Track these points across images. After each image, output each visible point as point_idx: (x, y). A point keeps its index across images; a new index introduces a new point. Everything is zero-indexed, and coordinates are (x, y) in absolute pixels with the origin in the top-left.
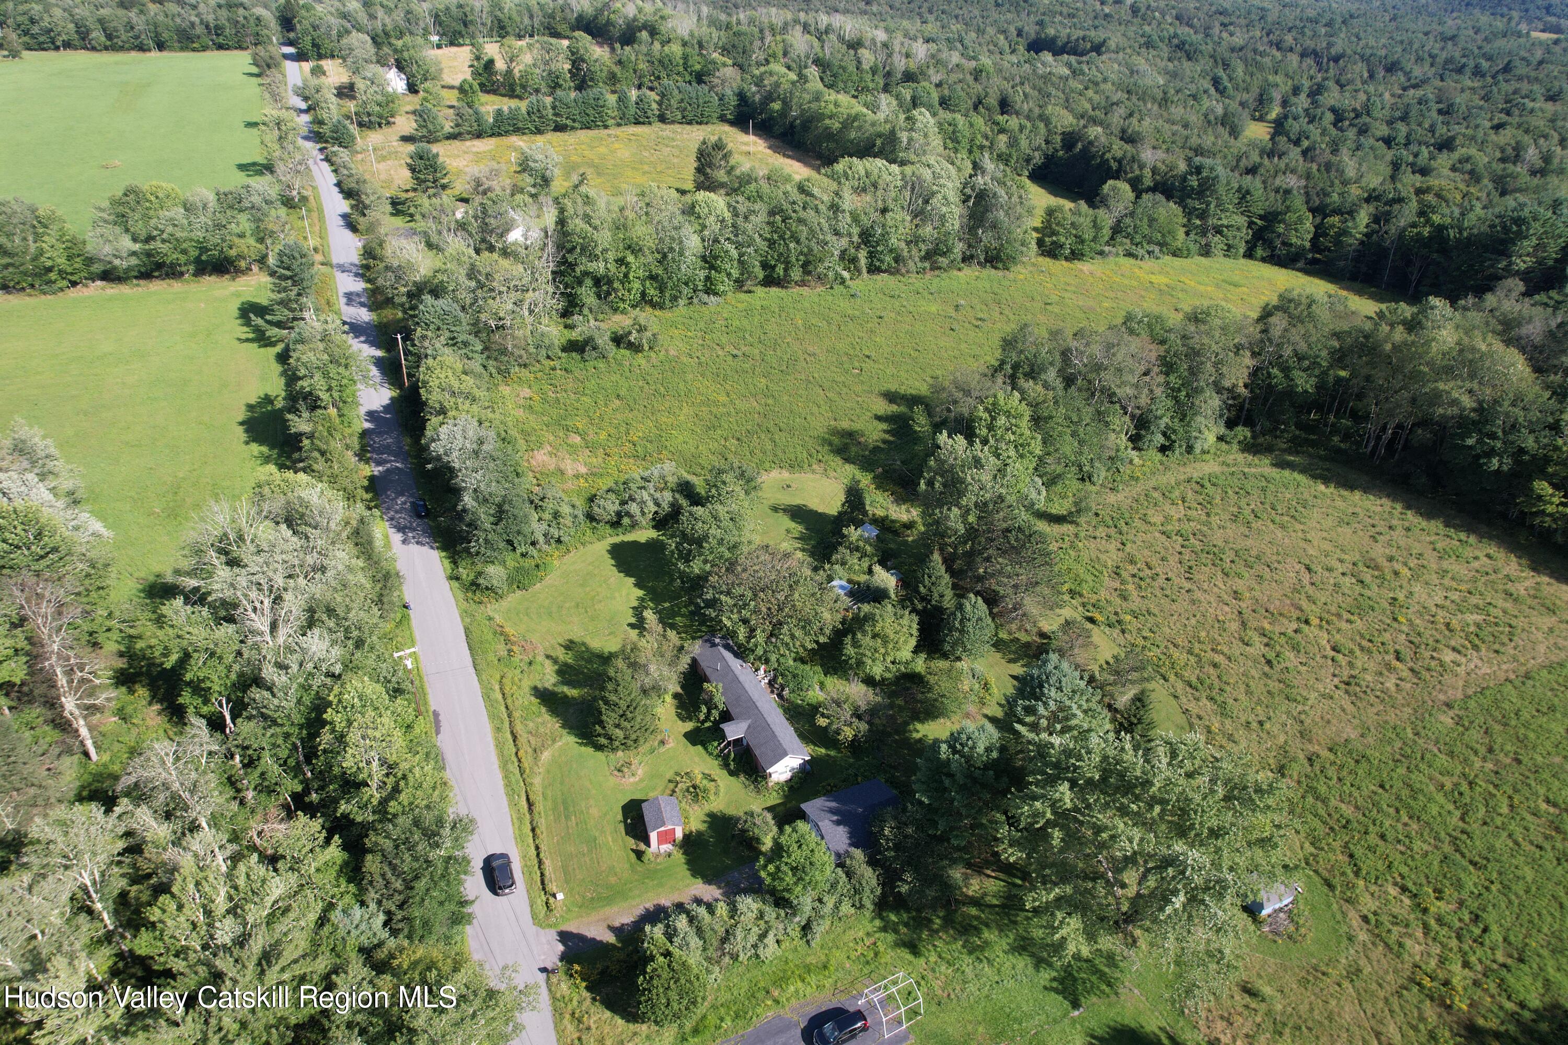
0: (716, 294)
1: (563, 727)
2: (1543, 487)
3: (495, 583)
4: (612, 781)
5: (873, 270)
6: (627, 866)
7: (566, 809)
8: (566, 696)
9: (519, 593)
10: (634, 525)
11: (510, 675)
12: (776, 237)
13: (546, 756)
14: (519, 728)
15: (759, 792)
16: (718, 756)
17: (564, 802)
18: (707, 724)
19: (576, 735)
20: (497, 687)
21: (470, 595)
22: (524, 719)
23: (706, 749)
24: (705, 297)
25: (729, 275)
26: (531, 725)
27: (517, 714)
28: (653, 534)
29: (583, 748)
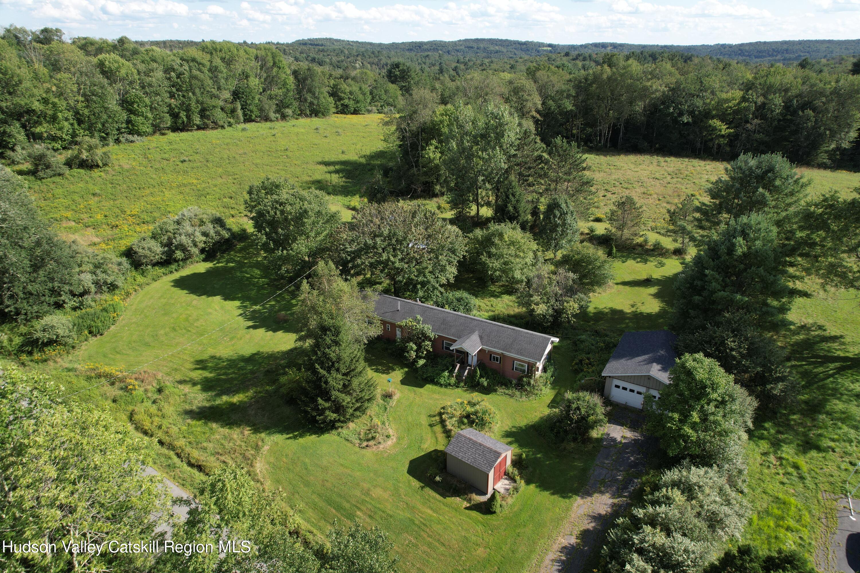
0: (139, 134)
1: (256, 430)
2: (716, 123)
3: (61, 332)
4: (368, 453)
5: (248, 119)
6: (479, 528)
7: (339, 508)
8: (232, 405)
9: (93, 340)
10: (188, 258)
11: (140, 409)
13: (259, 466)
14: (196, 454)
15: (528, 394)
16: (457, 385)
17: (329, 502)
18: (422, 362)
19: (281, 432)
20: (130, 427)
21: (24, 357)
22: (197, 445)
24: (130, 137)
26: (210, 446)
27: (181, 443)
28: (209, 265)
29: (301, 440)
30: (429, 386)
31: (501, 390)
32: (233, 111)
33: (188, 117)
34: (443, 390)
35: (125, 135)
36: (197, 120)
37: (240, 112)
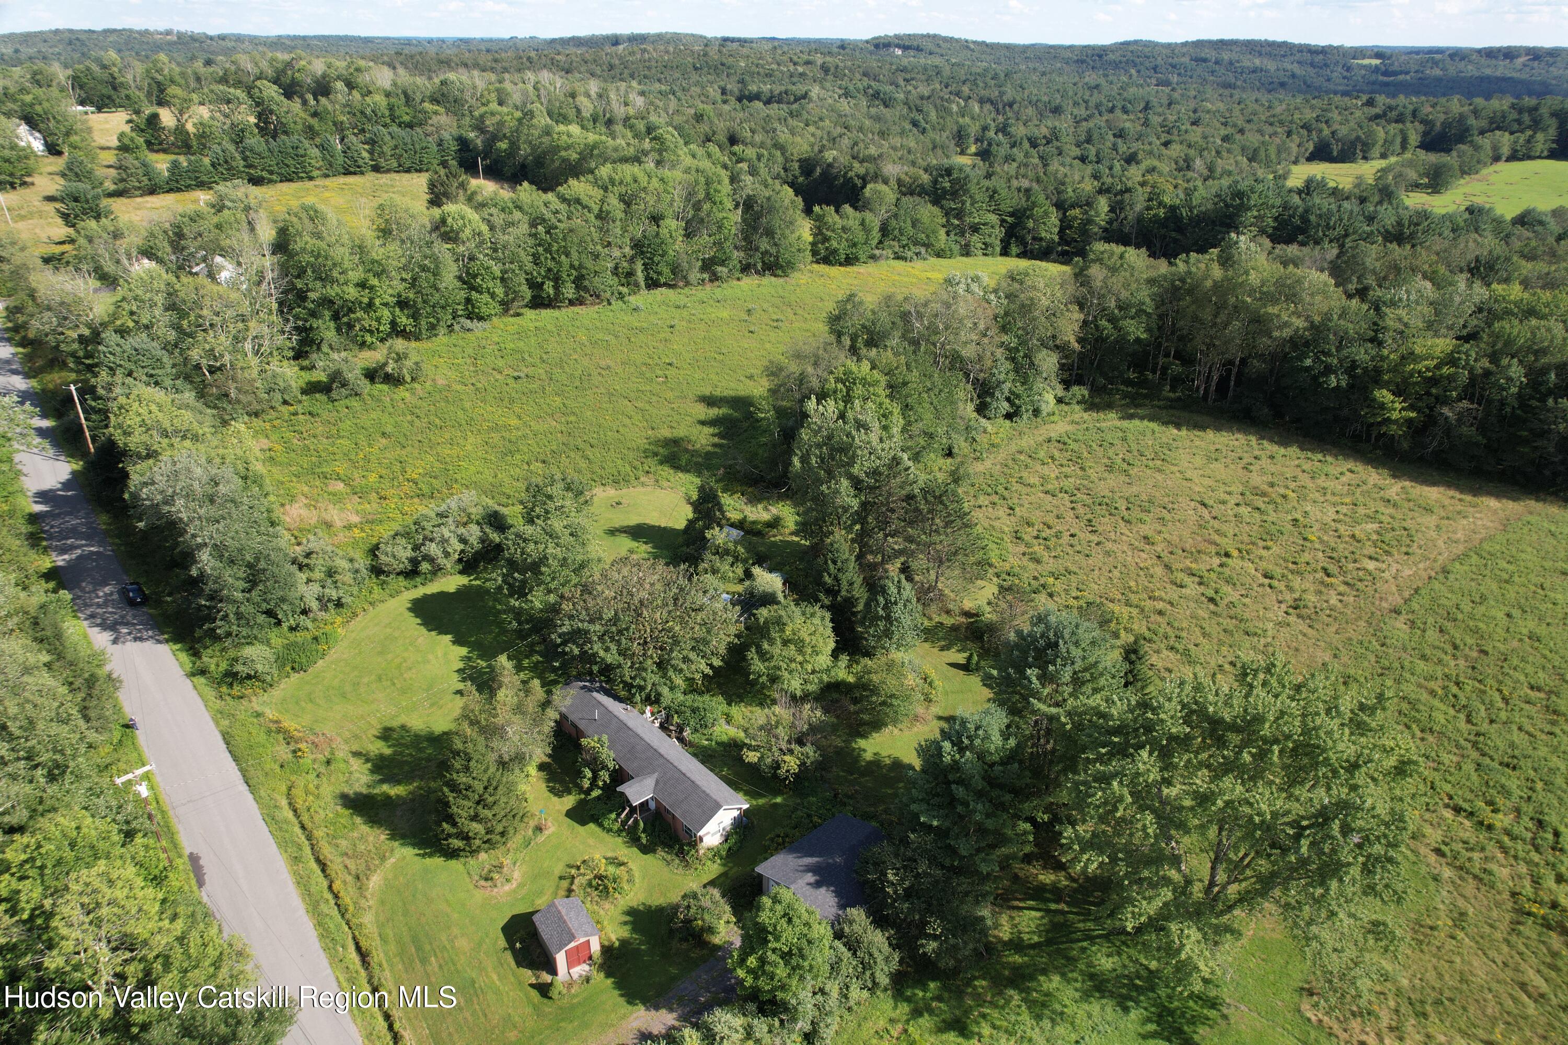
0: (481, 319)
1: (393, 837)
2: (1384, 395)
3: (260, 668)
4: (479, 895)
5: (652, 284)
6: (529, 1010)
7: (419, 949)
8: (388, 797)
9: (295, 677)
10: (437, 570)
11: (300, 782)
12: (541, 249)
13: (375, 881)
14: (327, 851)
15: (687, 865)
16: (619, 832)
17: (415, 940)
18: (596, 793)
19: (414, 845)
20: (284, 802)
21: (224, 689)
22: (332, 838)
23: (600, 825)
24: (468, 323)
25: (493, 295)
26: (344, 843)
27: (319, 833)
28: (463, 580)
29: (428, 861)
30: (592, 826)
31: (661, 853)
32: (630, 274)
33: (556, 288)
34: (603, 834)
35: (462, 320)
36: (569, 291)
37: (640, 276)
